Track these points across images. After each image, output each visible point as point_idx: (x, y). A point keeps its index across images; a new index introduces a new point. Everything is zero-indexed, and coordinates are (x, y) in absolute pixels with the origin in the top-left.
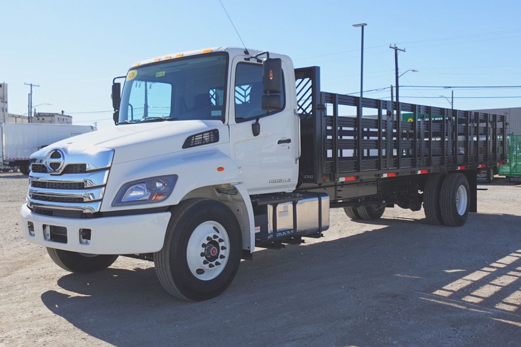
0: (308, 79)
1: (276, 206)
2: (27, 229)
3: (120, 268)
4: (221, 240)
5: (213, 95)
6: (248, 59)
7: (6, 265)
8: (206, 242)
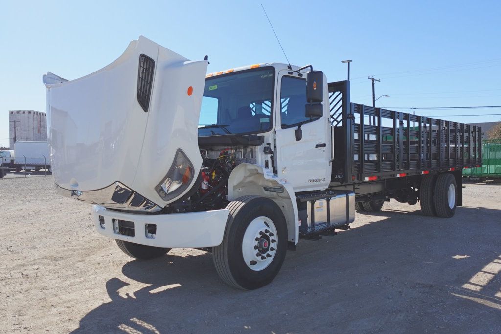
0: (339, 92)
1: (314, 203)
2: (98, 222)
3: (176, 254)
4: (271, 234)
5: (253, 108)
6: (291, 73)
7: (81, 251)
8: (259, 236)
